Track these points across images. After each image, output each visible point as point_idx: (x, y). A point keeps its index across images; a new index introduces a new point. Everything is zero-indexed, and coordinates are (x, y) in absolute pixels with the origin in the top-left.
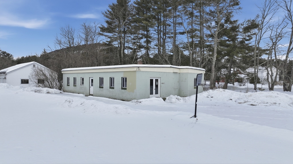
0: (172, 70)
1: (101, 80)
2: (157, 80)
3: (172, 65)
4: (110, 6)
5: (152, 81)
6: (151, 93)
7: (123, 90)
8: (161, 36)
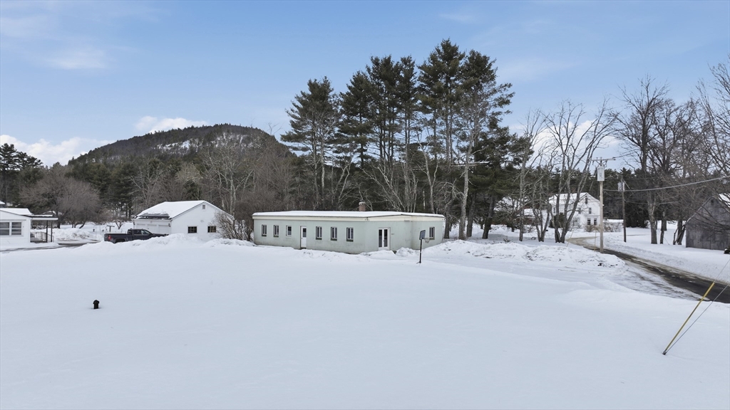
0: (403, 218)
1: (319, 230)
2: (386, 231)
3: (403, 211)
4: (297, 98)
5: (380, 231)
6: (380, 246)
7: (349, 242)
8: (385, 151)
